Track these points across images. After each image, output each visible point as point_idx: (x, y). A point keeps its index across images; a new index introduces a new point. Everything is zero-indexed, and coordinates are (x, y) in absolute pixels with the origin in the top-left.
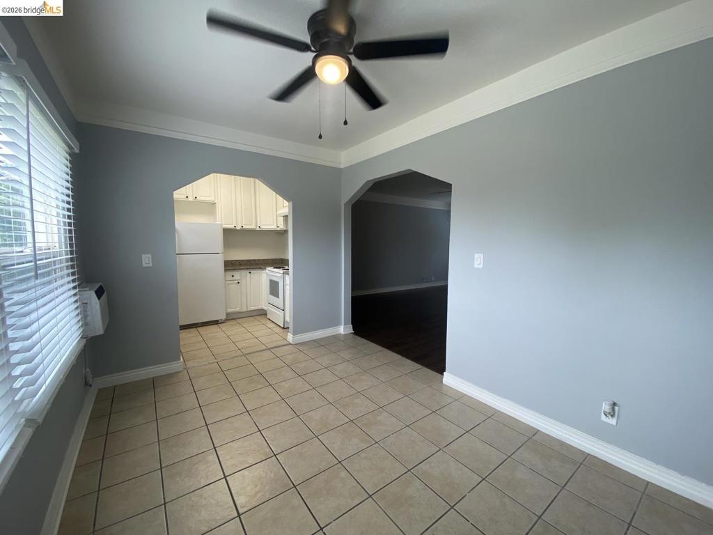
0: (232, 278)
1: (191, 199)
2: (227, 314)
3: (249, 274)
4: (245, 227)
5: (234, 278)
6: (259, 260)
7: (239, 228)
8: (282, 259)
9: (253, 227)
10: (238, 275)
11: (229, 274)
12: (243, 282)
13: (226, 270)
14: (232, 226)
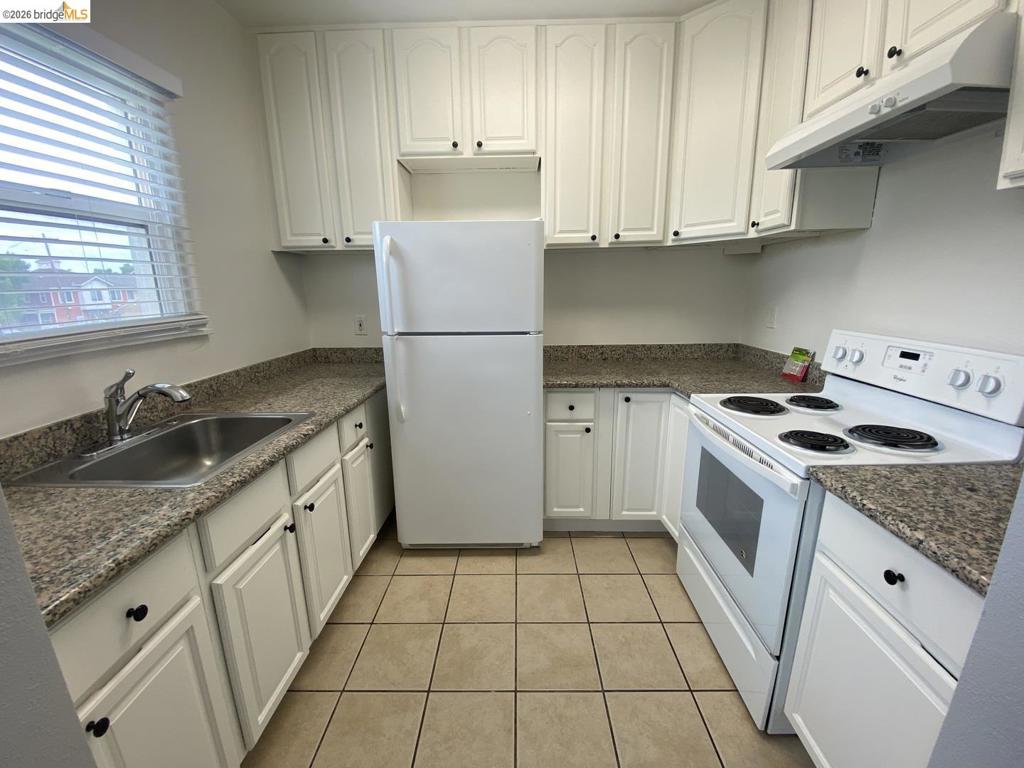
0: (567, 414)
1: (467, 151)
2: (547, 521)
3: (622, 405)
4: (627, 236)
5: (576, 414)
6: (661, 347)
7: (605, 242)
8: (737, 346)
9: (652, 235)
10: (587, 405)
11: (561, 400)
12: (602, 427)
13: (548, 387)
14: (583, 238)
